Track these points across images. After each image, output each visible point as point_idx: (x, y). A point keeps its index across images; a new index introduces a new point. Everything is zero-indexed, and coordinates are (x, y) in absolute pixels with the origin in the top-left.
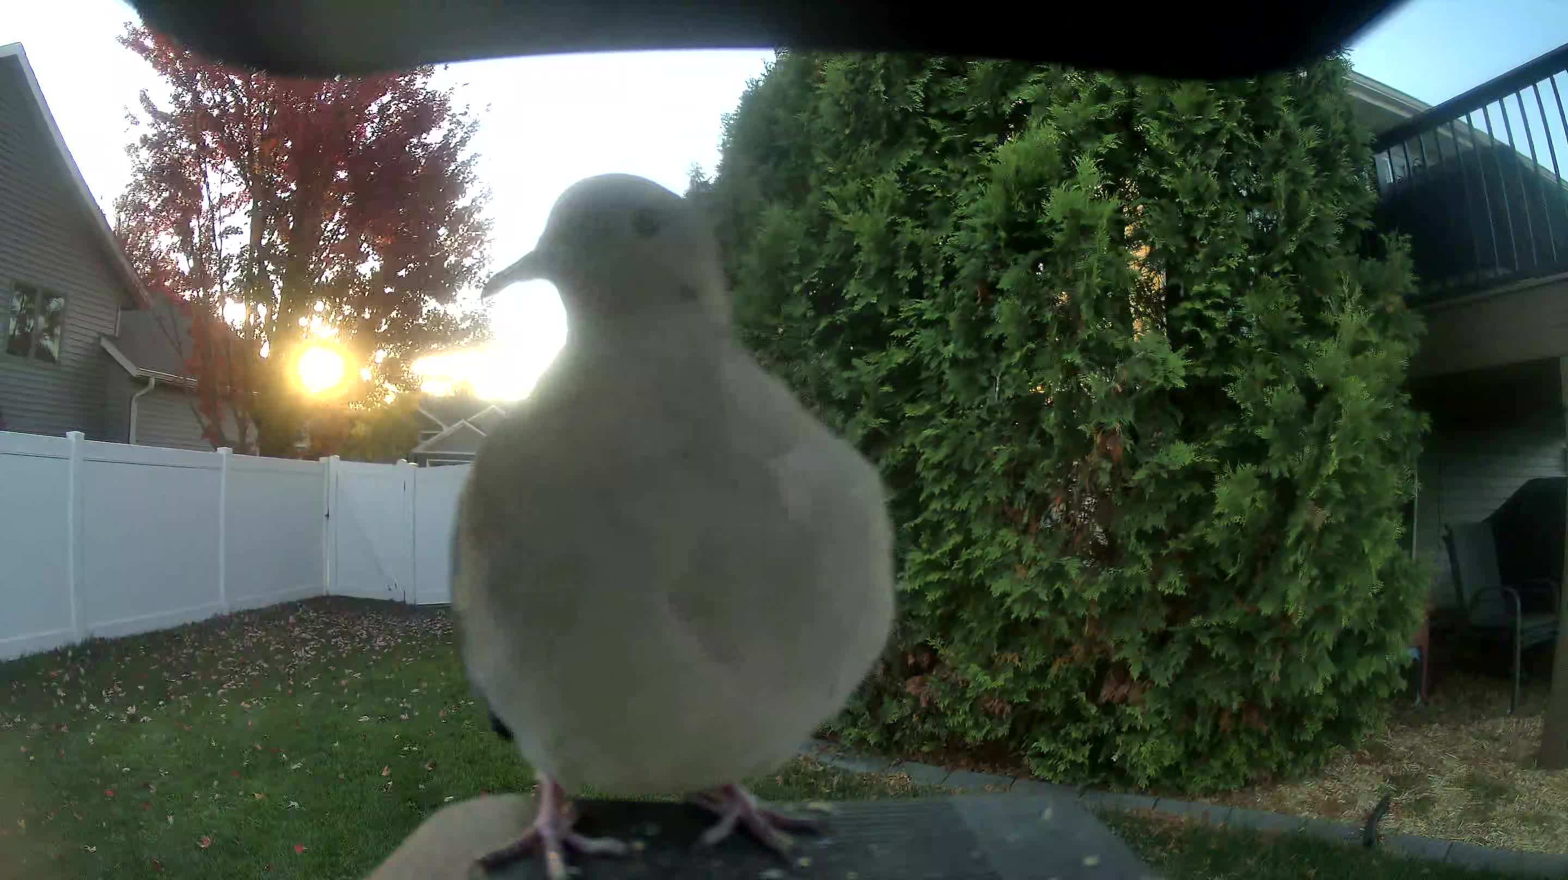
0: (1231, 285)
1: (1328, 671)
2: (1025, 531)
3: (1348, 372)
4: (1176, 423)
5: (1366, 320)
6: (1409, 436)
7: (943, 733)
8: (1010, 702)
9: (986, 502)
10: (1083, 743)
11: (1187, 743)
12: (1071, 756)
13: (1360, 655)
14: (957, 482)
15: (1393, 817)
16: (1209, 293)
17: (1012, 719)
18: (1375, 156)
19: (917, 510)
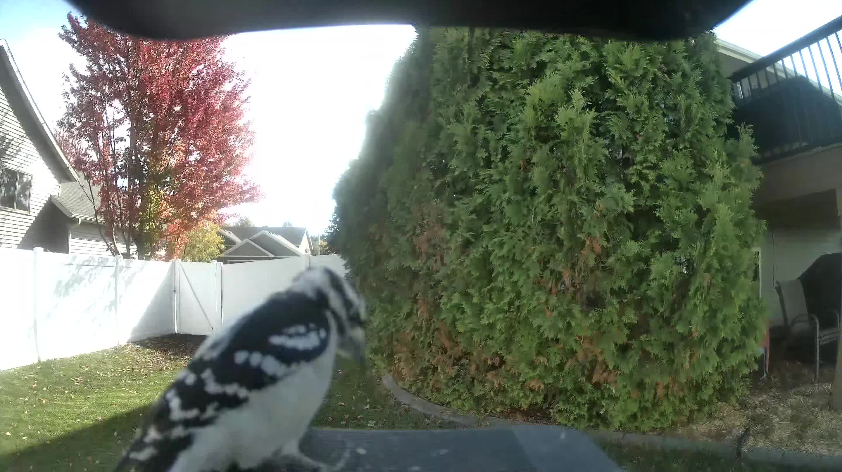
0: (656, 156)
1: (714, 360)
2: (550, 292)
3: (719, 201)
4: (630, 231)
5: (728, 172)
6: (755, 232)
7: (508, 401)
8: (544, 383)
9: (528, 277)
10: (584, 404)
11: (640, 402)
12: (577, 411)
13: (732, 352)
14: (511, 266)
15: (752, 439)
16: (645, 161)
17: (545, 392)
18: (733, 84)
19: (490, 281)
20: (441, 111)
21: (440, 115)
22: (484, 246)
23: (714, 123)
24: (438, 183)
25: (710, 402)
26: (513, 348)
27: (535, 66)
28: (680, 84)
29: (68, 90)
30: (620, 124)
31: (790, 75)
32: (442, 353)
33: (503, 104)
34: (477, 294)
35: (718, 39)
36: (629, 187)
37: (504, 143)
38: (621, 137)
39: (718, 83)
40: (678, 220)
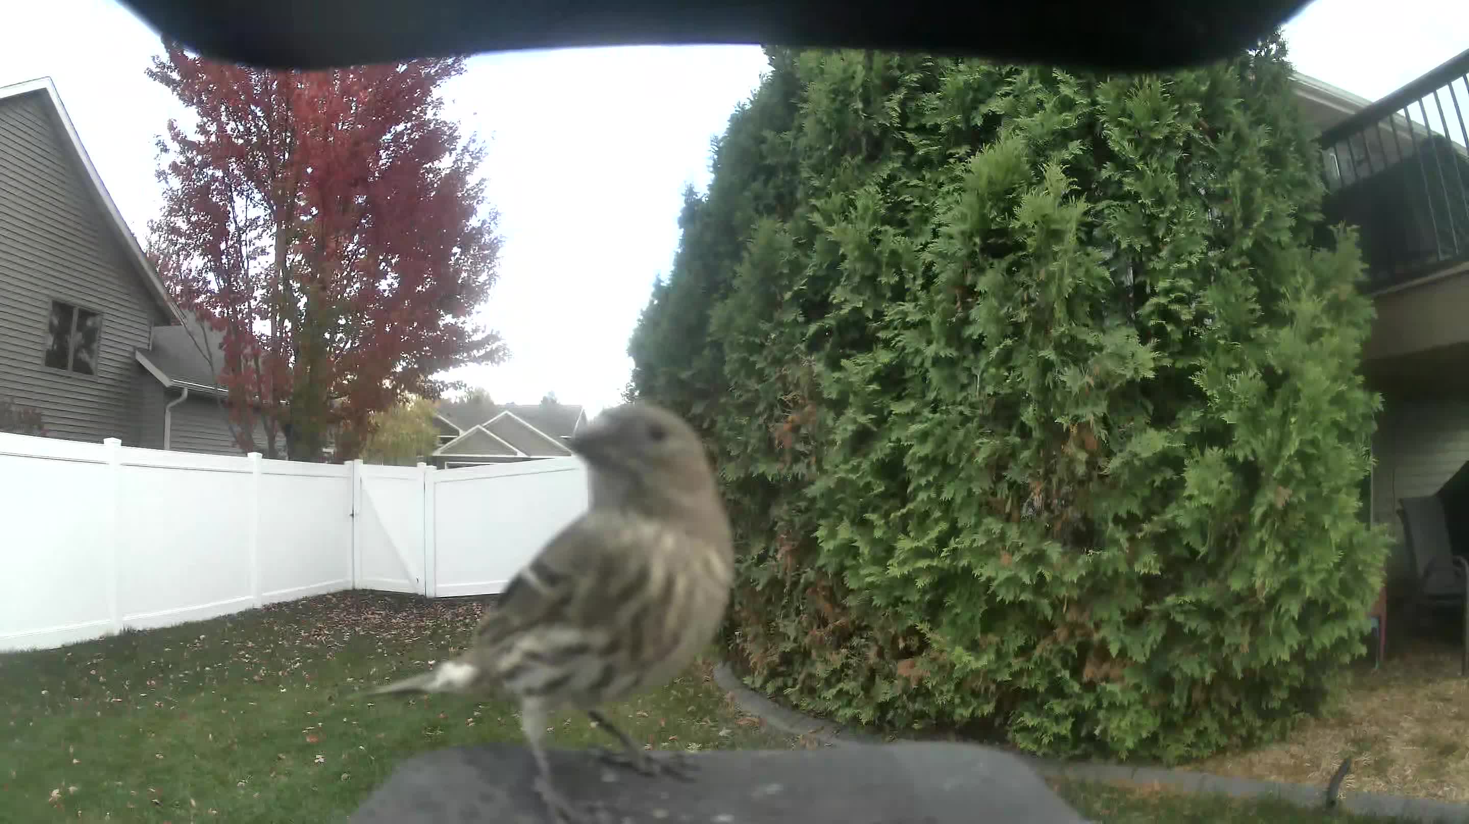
0: (1193, 280)
1: (1293, 639)
2: (1008, 519)
3: (1305, 357)
4: (1147, 412)
5: (1320, 308)
6: (1365, 417)
7: (932, 711)
8: (994, 681)
9: (970, 492)
10: (1065, 717)
11: (1163, 714)
12: (1055, 729)
13: (1323, 624)
14: (941, 475)
15: (1353, 777)
16: (1173, 288)
17: (997, 697)
18: (1322, 152)
19: (904, 501)
20: (813, 201)
21: (814, 208)
22: (893, 438)
23: (1292, 222)
24: (813, 328)
25: (1284, 712)
26: (945, 619)
27: (979, 122)
28: (1232, 154)
29: (165, 167)
30: (1130, 223)
31: (1419, 135)
32: (819, 627)
33: (924, 189)
34: (882, 522)
35: (1297, 73)
36: (1145, 334)
37: (927, 256)
38: (1130, 247)
39: (1297, 151)
40: (1232, 390)
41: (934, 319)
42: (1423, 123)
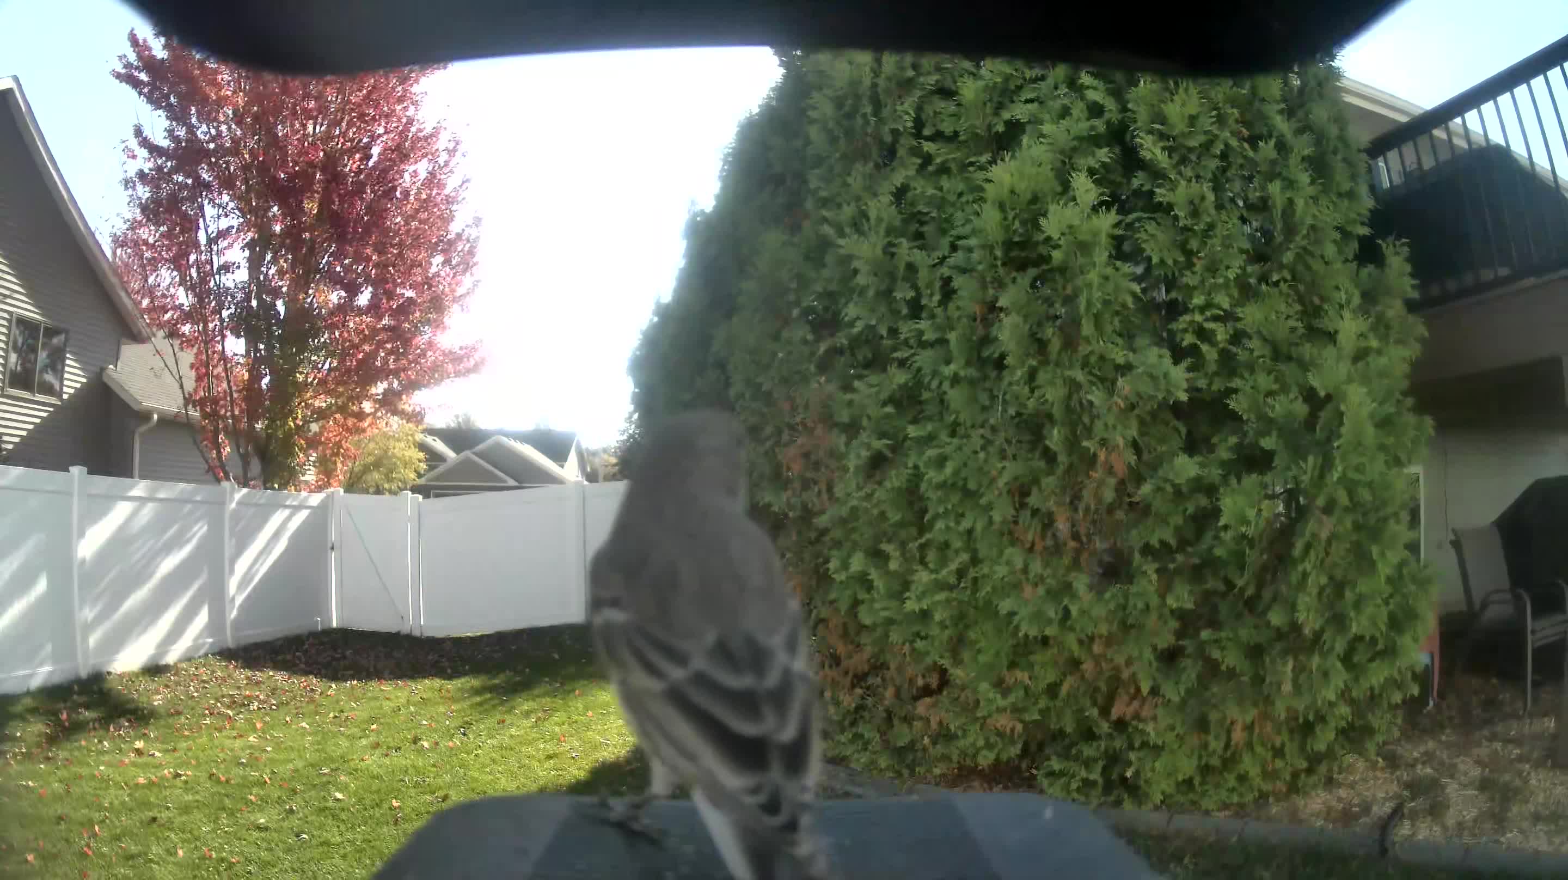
0: (1230, 296)
1: (1340, 678)
2: (1031, 549)
3: (1349, 380)
4: (1180, 436)
5: (1366, 326)
6: (1415, 441)
7: (955, 754)
8: (1022, 721)
9: (991, 521)
10: (1095, 760)
11: (1200, 757)
12: (1084, 774)
13: (1371, 660)
14: (961, 501)
15: (1407, 823)
16: (1208, 305)
17: (1024, 738)
18: (1370, 162)
19: (922, 530)
20: (825, 213)
21: (825, 220)
22: (910, 465)
23: (1337, 236)
24: (822, 348)
25: (1329, 754)
26: (966, 655)
27: (1000, 128)
28: (1273, 163)
29: (132, 173)
30: (1161, 236)
31: (1477, 143)
32: (831, 666)
33: (943, 198)
34: (898, 554)
35: (1344, 78)
36: (1178, 354)
37: (945, 271)
38: (1162, 262)
39: (1345, 160)
40: (1271, 415)
41: (952, 337)
42: (1482, 132)
